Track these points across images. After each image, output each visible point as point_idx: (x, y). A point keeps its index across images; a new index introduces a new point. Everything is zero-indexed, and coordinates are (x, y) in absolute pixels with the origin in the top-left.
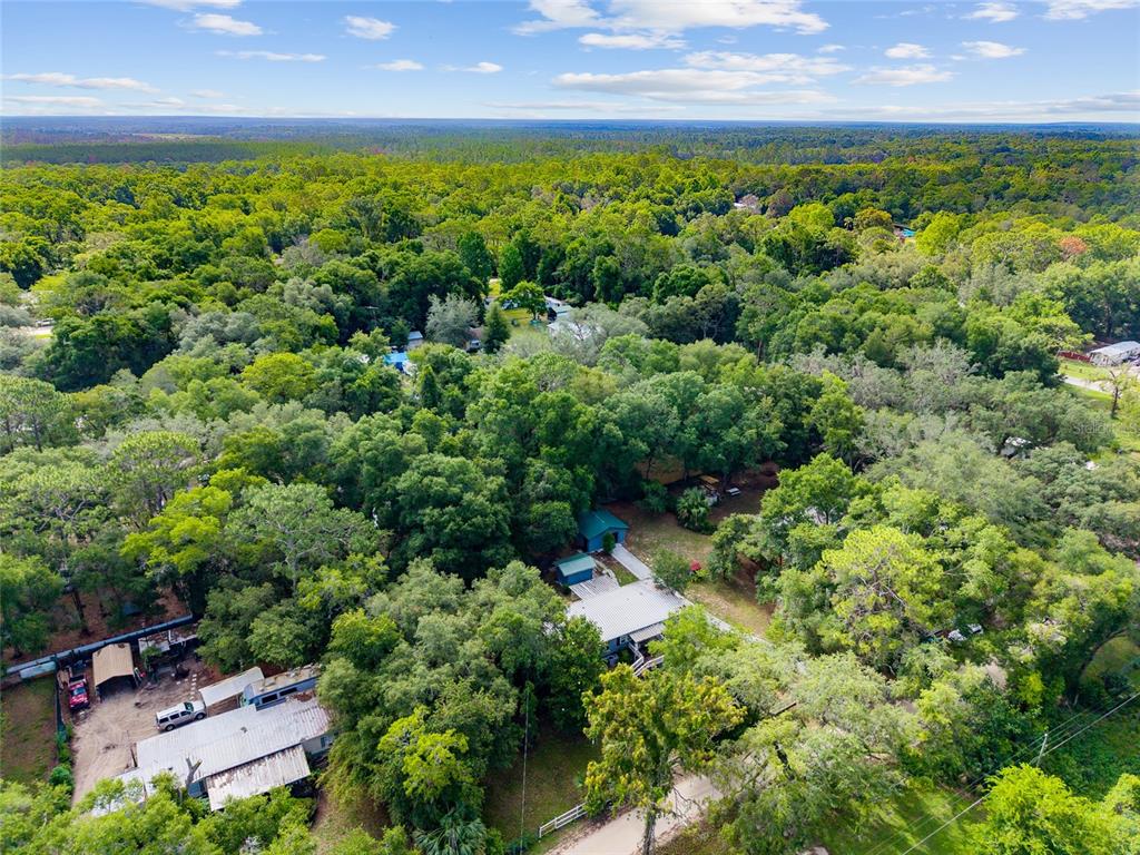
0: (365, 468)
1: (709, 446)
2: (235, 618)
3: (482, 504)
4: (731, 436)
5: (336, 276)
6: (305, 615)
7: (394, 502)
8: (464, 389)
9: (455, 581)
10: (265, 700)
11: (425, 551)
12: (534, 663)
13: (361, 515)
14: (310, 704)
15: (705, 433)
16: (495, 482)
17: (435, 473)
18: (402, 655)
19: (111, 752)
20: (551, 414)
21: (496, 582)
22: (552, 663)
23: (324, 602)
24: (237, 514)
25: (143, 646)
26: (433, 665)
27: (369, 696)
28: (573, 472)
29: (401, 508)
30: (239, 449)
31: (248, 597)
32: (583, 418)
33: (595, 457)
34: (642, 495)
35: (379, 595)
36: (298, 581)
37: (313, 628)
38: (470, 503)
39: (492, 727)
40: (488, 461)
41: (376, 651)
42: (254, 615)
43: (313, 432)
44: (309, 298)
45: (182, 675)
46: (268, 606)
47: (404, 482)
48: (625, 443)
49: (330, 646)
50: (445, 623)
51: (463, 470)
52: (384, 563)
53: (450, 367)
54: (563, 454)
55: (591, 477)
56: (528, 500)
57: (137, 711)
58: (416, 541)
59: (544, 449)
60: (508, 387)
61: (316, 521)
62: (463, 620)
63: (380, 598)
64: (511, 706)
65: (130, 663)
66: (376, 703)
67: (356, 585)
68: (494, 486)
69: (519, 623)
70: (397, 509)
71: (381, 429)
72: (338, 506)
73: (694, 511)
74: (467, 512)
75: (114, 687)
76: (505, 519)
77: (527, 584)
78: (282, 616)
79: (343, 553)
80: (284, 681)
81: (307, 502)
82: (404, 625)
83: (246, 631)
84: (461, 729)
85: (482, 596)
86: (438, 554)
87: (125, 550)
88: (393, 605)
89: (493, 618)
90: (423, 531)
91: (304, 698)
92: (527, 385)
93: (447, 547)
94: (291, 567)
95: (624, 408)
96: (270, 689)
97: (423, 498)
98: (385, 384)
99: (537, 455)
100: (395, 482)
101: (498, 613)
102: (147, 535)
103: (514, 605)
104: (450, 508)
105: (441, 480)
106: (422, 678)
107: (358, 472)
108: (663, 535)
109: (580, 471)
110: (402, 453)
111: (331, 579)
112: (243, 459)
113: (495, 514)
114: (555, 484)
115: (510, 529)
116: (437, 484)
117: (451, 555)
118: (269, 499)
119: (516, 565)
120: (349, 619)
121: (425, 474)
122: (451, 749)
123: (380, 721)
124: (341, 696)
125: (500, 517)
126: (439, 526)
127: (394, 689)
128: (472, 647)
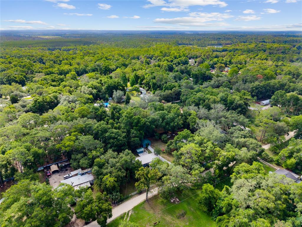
0: (100, 132)
1: (167, 126)
2: (77, 160)
3: (121, 139)
4: (172, 124)
5: (93, 85)
6: (89, 159)
7: (105, 138)
8: (120, 114)
9: (116, 153)
10: (82, 174)
11: (111, 148)
12: (129, 167)
13: (99, 141)
14: (90, 175)
15: (167, 123)
16: (124, 134)
17: (113, 133)
18: (106, 166)
19: (56, 183)
20: (136, 121)
21: (123, 153)
22: (132, 167)
23: (93, 157)
24: (77, 141)
25: (59, 165)
26: (112, 167)
27: (101, 172)
28: (140, 132)
29: (106, 139)
30: (76, 128)
31: (79, 156)
32: (142, 121)
33: (144, 129)
34: (154, 136)
35: (102, 155)
36: (88, 153)
37: (91, 162)
38: (119, 139)
39: (121, 177)
40: (123, 130)
41: (102, 165)
42: (80, 159)
43: (90, 125)
44: (87, 91)
45: (67, 170)
46: (83, 158)
47: (107, 134)
48: (150, 126)
49: (94, 164)
50: (114, 160)
51: (118, 132)
52: (103, 150)
53: (117, 109)
54: (138, 128)
55: (143, 133)
56: (131, 138)
57: (59, 176)
58: (109, 146)
59: (134, 128)
60: (127, 115)
61: (91, 142)
62: (117, 160)
63: (102, 156)
64: (125, 174)
65: (57, 168)
66: (102, 174)
67: (98, 154)
68: (124, 135)
69: (127, 160)
70: (106, 140)
71: (103, 124)
72: (95, 139)
73: (164, 139)
74: (118, 140)
75: (55, 172)
76: (126, 142)
77: (129, 154)
78: (85, 159)
79: (96, 148)
80: (85, 171)
81: (89, 139)
82: (107, 161)
83: (79, 162)
84: (116, 177)
85: (121, 156)
86: (113, 148)
87: (57, 147)
88: (105, 157)
89: (122, 160)
90: (110, 144)
91: (89, 174)
92: (132, 114)
93: (115, 147)
94: (87, 151)
95: (150, 119)
96: (83, 172)
97: (110, 138)
98: (104, 113)
99: (133, 129)
100: (105, 134)
101: (123, 159)
102: (60, 145)
103: (126, 157)
104: (115, 140)
105: (114, 134)
106: (109, 169)
107: (99, 132)
108: (159, 144)
109: (141, 132)
110: (107, 129)
111: (94, 153)
112: (77, 130)
113: (124, 141)
114: (136, 134)
115: (127, 143)
116: (113, 135)
117: (115, 148)
118: (83, 138)
119: (127, 150)
120: (97, 160)
121: (111, 133)
122: (114, 180)
123: (102, 177)
124: (96, 172)
125: (125, 141)
126: (113, 143)
127: (105, 171)
128: (118, 164)
